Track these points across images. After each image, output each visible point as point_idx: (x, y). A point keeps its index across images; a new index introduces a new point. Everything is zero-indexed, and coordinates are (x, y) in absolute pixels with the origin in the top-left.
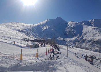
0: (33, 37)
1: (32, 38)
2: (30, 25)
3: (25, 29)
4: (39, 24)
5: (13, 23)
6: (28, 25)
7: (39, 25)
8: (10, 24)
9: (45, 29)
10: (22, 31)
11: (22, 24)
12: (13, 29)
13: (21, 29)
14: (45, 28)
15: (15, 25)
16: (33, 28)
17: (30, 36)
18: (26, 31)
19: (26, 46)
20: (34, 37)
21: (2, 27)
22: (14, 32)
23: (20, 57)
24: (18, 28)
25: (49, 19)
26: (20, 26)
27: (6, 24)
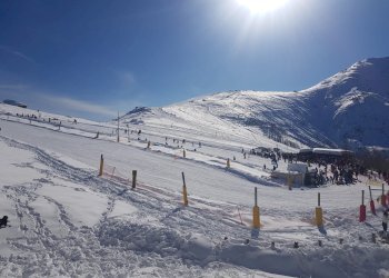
0: (294, 141)
1: (293, 145)
2: (281, 93)
3: (264, 113)
4: (318, 86)
5: (221, 94)
6: (275, 94)
7: (318, 91)
8: (210, 99)
9: (349, 107)
10: (250, 122)
11: (251, 93)
12: (222, 117)
13: (248, 114)
14: (347, 103)
15: (227, 102)
16: (296, 105)
17: (285, 138)
18: (267, 121)
19: (268, 175)
20: (299, 143)
21: (189, 110)
22: (226, 128)
23: (251, 218)
24: (238, 111)
25: (369, 60)
26: (243, 103)
27: (200, 101)
